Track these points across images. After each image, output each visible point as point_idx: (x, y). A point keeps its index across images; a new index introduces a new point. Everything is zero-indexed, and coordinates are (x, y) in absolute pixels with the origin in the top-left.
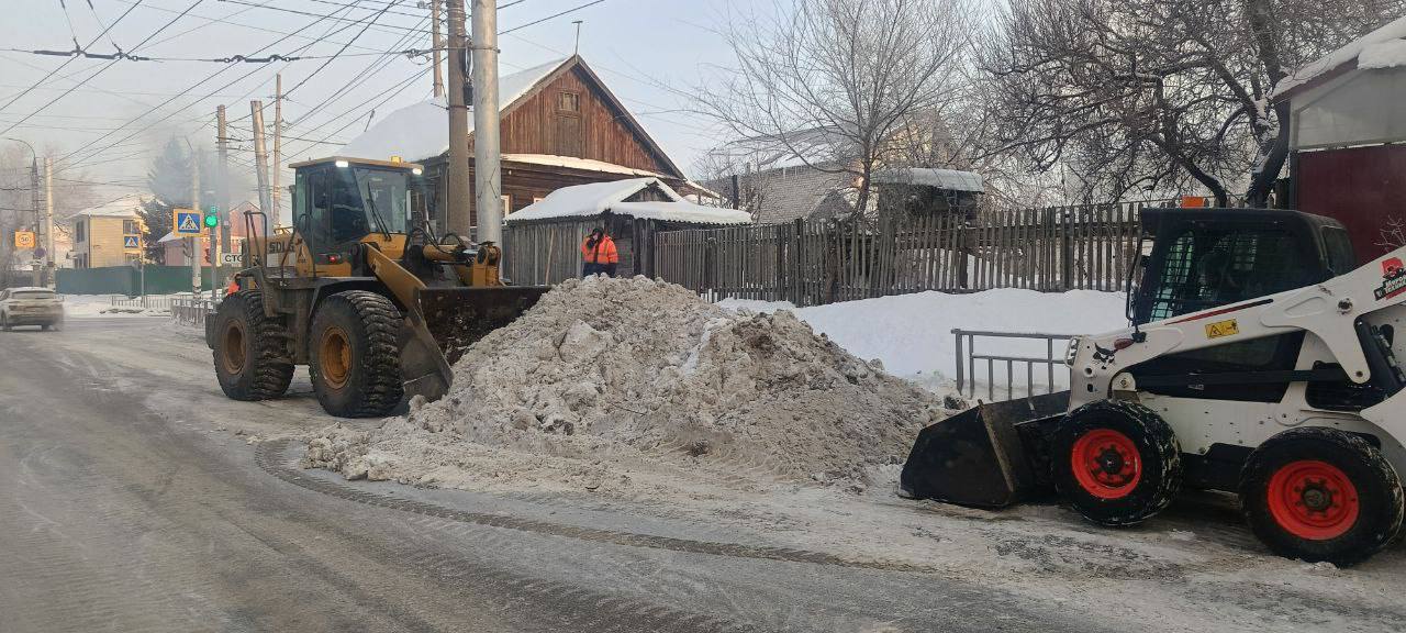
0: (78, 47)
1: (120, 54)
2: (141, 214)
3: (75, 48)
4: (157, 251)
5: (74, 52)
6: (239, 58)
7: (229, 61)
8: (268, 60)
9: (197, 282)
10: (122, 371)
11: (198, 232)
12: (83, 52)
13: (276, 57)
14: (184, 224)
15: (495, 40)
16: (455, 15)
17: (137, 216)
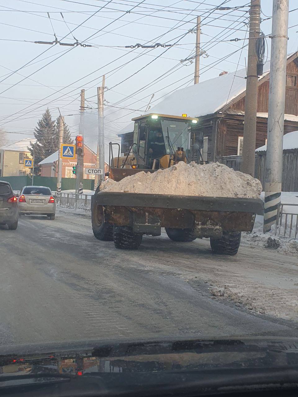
0: (56, 39)
1: (77, 44)
2: (30, 149)
3: (55, 40)
4: (37, 169)
5: (54, 42)
6: (138, 45)
7: (134, 47)
8: (154, 47)
9: (59, 185)
10: (54, 229)
11: (73, 156)
12: (59, 42)
13: (158, 45)
14: (66, 152)
15: (286, 32)
16: (256, 19)
17: (28, 151)
